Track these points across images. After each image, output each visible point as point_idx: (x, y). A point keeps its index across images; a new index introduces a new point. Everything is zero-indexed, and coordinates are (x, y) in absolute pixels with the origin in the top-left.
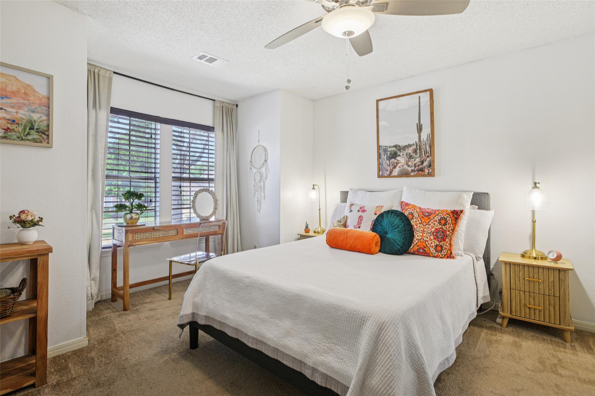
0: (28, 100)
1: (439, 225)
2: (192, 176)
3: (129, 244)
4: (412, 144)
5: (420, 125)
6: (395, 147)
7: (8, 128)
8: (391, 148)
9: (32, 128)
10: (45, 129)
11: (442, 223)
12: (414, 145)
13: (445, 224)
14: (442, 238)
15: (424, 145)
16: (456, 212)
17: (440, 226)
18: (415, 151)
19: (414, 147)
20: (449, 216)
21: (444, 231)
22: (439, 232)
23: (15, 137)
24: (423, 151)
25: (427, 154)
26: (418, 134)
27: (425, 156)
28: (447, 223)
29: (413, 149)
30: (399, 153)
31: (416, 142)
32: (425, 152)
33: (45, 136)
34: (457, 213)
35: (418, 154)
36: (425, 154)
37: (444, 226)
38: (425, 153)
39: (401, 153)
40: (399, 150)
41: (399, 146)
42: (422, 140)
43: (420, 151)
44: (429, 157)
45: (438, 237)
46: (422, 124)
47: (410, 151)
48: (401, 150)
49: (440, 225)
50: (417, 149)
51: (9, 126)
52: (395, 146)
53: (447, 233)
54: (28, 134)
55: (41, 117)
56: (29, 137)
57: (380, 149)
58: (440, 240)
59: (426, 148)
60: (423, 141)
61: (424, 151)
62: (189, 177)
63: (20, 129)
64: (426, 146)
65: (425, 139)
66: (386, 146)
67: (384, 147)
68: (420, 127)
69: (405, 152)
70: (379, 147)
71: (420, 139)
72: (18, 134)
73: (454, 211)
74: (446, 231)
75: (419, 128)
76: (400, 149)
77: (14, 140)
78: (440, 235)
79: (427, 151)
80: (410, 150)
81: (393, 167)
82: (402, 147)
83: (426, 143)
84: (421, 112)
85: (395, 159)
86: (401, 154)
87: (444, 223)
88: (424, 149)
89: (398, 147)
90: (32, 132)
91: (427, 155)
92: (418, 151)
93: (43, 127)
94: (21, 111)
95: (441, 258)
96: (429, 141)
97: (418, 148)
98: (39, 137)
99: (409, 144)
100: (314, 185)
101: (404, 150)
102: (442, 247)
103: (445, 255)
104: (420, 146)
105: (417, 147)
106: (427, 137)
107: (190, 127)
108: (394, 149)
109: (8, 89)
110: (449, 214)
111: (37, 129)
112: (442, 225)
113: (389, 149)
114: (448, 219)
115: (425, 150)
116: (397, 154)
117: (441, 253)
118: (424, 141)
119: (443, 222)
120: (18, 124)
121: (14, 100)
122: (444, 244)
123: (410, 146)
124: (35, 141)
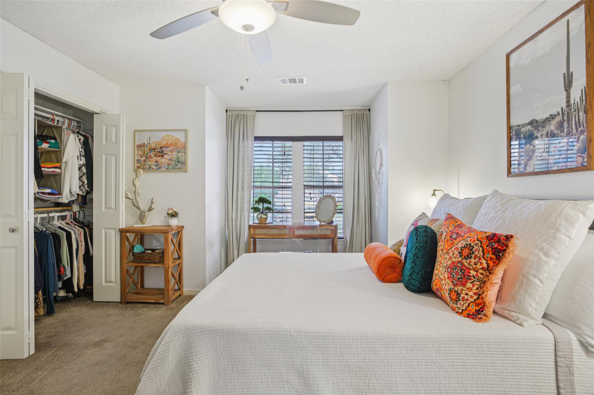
0: (177, 146)
1: (458, 256)
2: (325, 184)
3: (251, 236)
4: (556, 113)
5: (568, 76)
6: (531, 125)
7: (169, 164)
8: (525, 127)
9: (178, 162)
10: (184, 161)
11: (464, 255)
12: (558, 114)
13: (468, 257)
14: (459, 278)
15: (575, 111)
16: (498, 237)
17: (460, 259)
18: (560, 125)
19: (559, 118)
20: (479, 242)
21: (464, 268)
22: (456, 268)
23: (172, 168)
24: (573, 122)
25: (580, 127)
26: (565, 93)
27: (577, 131)
28: (473, 256)
29: (557, 121)
30: (536, 133)
31: (562, 108)
32: (578, 123)
33: (184, 165)
34: (499, 239)
35: (565, 130)
36: (576, 129)
37: (466, 259)
38: (576, 126)
39: (540, 132)
40: (537, 128)
41: (537, 121)
42: (572, 102)
43: (568, 124)
44: (584, 132)
45: (453, 277)
46: (572, 72)
47: (552, 128)
48: (539, 128)
49: (460, 256)
50: (564, 121)
51: (169, 162)
52: (531, 123)
53: (469, 272)
54: (177, 165)
55: (182, 154)
56: (177, 167)
57: (511, 131)
58: (455, 282)
59: (578, 115)
60: (574, 103)
61: (576, 123)
62: (323, 185)
63: (173, 163)
64: (578, 112)
65: (578, 99)
66: (519, 126)
67: (516, 128)
68: (568, 79)
69: (546, 131)
70: (510, 128)
71: (568, 101)
72: (172, 166)
73: (495, 235)
74: (470, 269)
75: (567, 81)
76: (538, 126)
77: (171, 169)
78: (457, 273)
79: (581, 121)
80: (552, 126)
81: (527, 157)
82: (541, 122)
83: (579, 106)
84: (570, 51)
85: (531, 145)
86: (539, 135)
87: (467, 254)
88: (575, 118)
89: (535, 124)
90: (179, 164)
91: (580, 129)
92: (565, 125)
93: (183, 161)
94: (174, 153)
95: (457, 312)
96: (584, 102)
97: (565, 118)
98: (181, 166)
99: (551, 115)
100: (434, 190)
101: (543, 127)
102: (458, 294)
103: (463, 310)
104: (568, 113)
105: (563, 118)
106: (580, 94)
107: (323, 141)
108: (529, 127)
109: (169, 143)
110: (481, 240)
111: (181, 162)
112: (463, 257)
113: (523, 130)
114: (476, 247)
115: (577, 119)
116: (534, 135)
117: (456, 304)
118: (576, 103)
119: (466, 252)
120: (173, 161)
121: (171, 148)
122: (462, 290)
123: (553, 118)
124: (180, 169)
